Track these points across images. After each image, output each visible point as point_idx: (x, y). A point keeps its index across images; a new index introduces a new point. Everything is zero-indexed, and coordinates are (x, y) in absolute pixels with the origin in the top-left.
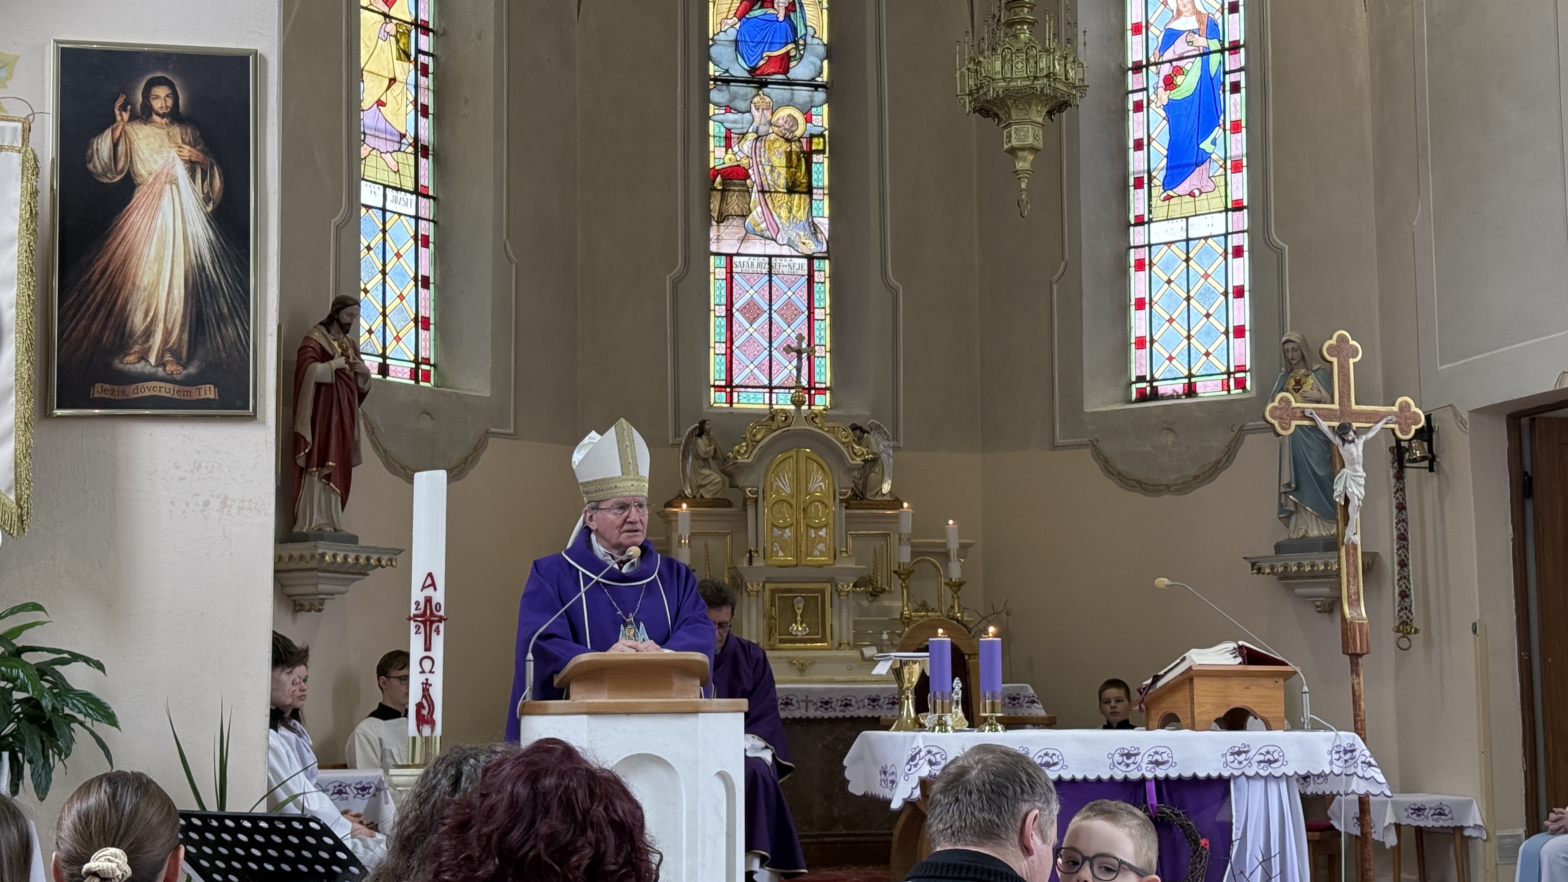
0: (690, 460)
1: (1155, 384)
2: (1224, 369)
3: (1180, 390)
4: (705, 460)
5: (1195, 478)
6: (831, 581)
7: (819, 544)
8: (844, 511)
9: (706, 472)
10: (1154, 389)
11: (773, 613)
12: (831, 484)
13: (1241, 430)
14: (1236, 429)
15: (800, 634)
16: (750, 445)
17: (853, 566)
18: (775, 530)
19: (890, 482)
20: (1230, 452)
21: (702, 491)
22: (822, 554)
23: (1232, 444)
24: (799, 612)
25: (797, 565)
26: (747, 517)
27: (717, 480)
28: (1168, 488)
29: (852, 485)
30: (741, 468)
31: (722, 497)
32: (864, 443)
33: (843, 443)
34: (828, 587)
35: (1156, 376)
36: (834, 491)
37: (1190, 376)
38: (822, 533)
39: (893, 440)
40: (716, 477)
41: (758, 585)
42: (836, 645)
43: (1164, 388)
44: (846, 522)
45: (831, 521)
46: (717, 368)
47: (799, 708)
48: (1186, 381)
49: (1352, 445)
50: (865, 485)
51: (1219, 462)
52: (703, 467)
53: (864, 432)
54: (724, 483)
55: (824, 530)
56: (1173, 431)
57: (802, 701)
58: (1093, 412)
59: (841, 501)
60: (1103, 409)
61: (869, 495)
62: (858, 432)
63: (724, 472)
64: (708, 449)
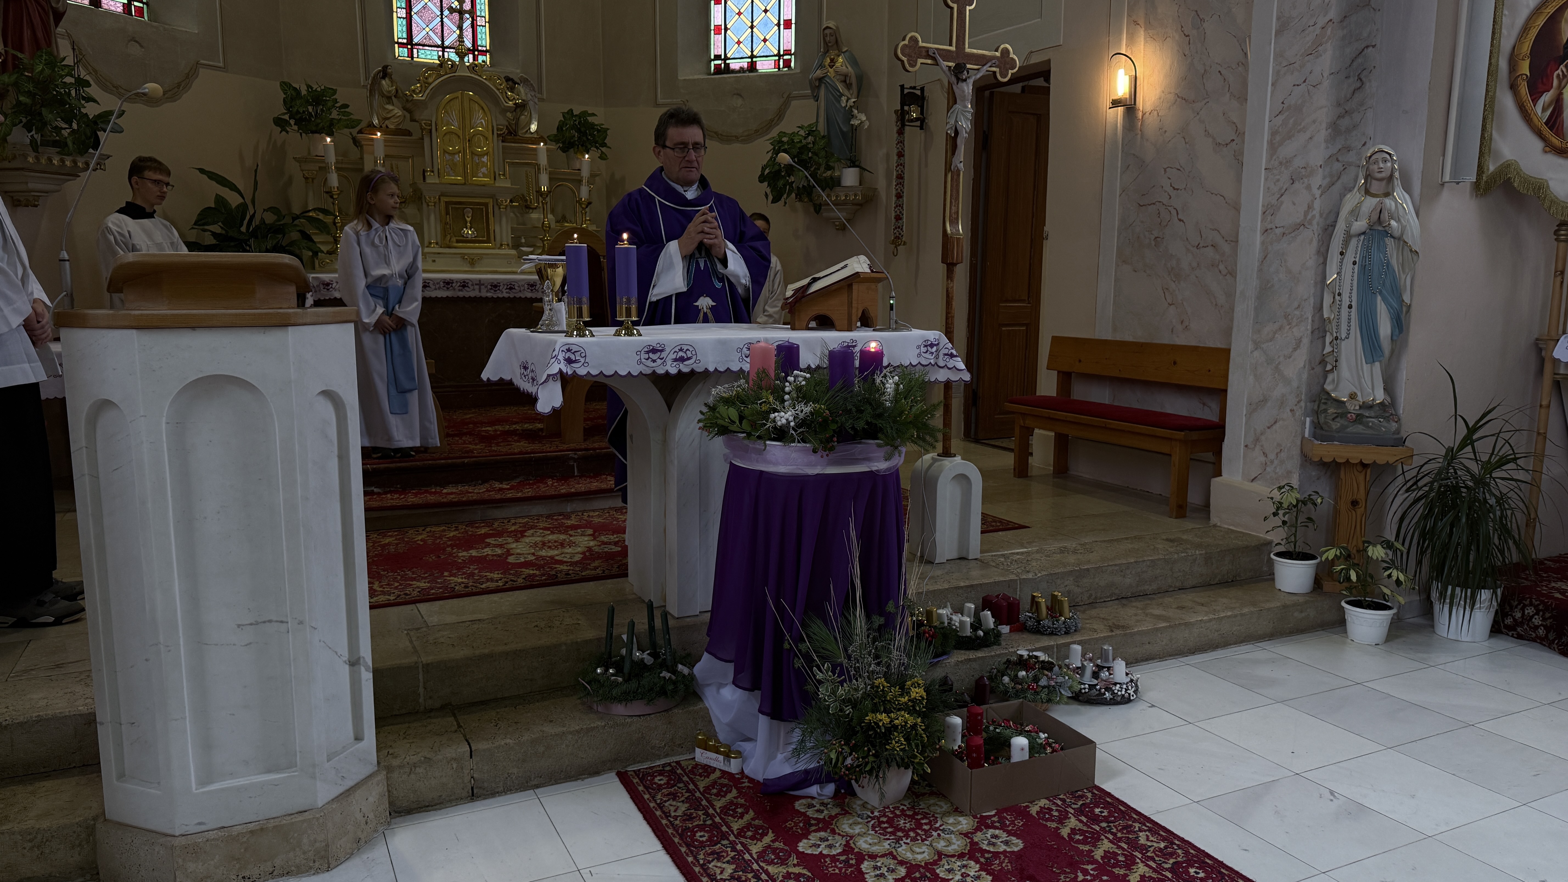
0: (377, 97)
1: (728, 62)
2: (776, 52)
3: (746, 66)
4: (389, 98)
5: (757, 131)
6: (492, 196)
7: (482, 167)
8: (501, 144)
9: (390, 107)
10: (727, 66)
11: (448, 220)
12: (490, 120)
13: (788, 97)
14: (785, 96)
15: (470, 236)
16: (423, 86)
17: (509, 185)
18: (447, 155)
19: (536, 123)
20: (779, 115)
21: (387, 122)
22: (485, 176)
23: (783, 107)
24: (468, 219)
25: (465, 184)
26: (423, 143)
27: (398, 114)
28: (736, 139)
29: (507, 123)
30: (417, 103)
31: (404, 128)
32: (516, 91)
33: (498, 89)
34: (490, 201)
35: (729, 55)
36: (493, 127)
37: (752, 57)
38: (485, 159)
39: (539, 93)
40: (398, 112)
41: (435, 198)
42: (498, 246)
43: (735, 65)
44: (503, 153)
45: (491, 150)
46: (400, 28)
47: (474, 290)
48: (749, 60)
49: (965, 83)
50: (517, 124)
52: (387, 104)
53: (515, 83)
54: (405, 116)
55: (486, 157)
56: (741, 96)
57: (476, 284)
58: (685, 80)
59: (498, 135)
60: (691, 77)
61: (520, 133)
62: (510, 83)
63: (405, 108)
64: (390, 89)
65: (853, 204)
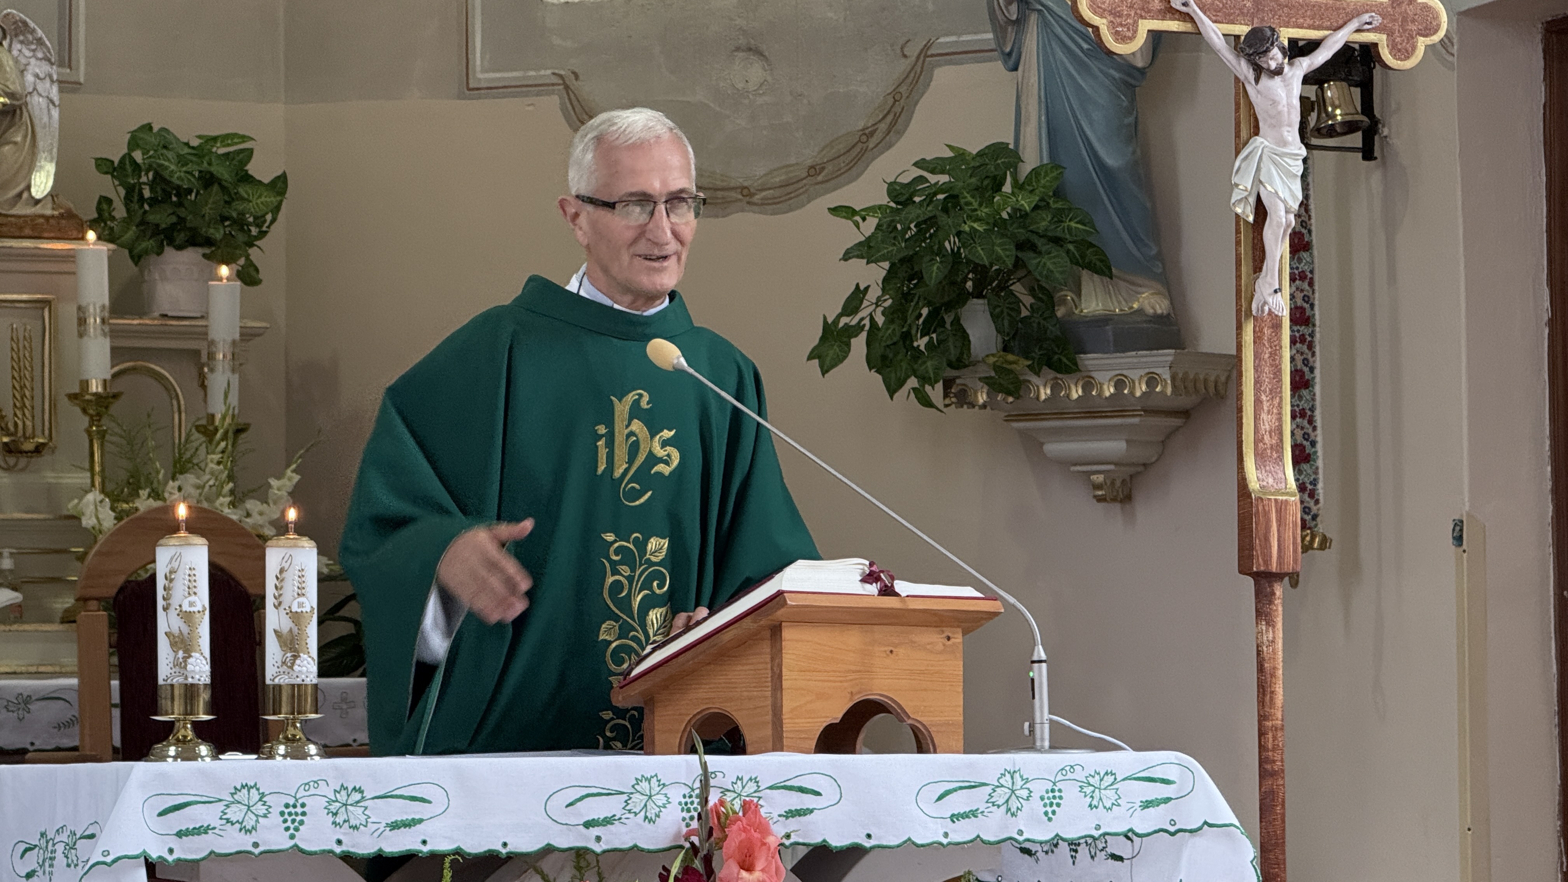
5: (814, 170)
13: (924, 53)
14: (913, 51)
19: (51, 167)
20: (898, 109)
23: (903, 89)
39: (61, 65)
49: (1278, 79)
51: (872, 134)
56: (759, 53)
65: (1149, 411)
